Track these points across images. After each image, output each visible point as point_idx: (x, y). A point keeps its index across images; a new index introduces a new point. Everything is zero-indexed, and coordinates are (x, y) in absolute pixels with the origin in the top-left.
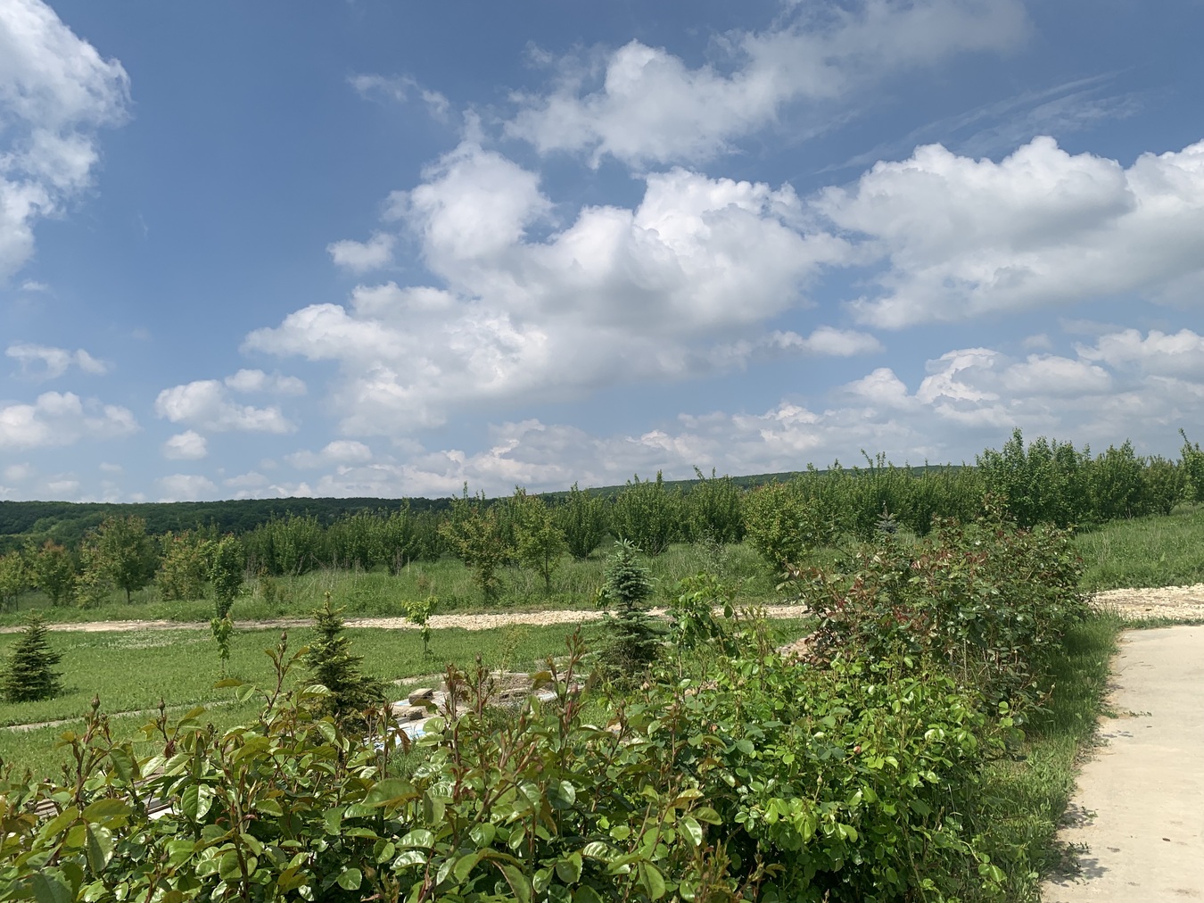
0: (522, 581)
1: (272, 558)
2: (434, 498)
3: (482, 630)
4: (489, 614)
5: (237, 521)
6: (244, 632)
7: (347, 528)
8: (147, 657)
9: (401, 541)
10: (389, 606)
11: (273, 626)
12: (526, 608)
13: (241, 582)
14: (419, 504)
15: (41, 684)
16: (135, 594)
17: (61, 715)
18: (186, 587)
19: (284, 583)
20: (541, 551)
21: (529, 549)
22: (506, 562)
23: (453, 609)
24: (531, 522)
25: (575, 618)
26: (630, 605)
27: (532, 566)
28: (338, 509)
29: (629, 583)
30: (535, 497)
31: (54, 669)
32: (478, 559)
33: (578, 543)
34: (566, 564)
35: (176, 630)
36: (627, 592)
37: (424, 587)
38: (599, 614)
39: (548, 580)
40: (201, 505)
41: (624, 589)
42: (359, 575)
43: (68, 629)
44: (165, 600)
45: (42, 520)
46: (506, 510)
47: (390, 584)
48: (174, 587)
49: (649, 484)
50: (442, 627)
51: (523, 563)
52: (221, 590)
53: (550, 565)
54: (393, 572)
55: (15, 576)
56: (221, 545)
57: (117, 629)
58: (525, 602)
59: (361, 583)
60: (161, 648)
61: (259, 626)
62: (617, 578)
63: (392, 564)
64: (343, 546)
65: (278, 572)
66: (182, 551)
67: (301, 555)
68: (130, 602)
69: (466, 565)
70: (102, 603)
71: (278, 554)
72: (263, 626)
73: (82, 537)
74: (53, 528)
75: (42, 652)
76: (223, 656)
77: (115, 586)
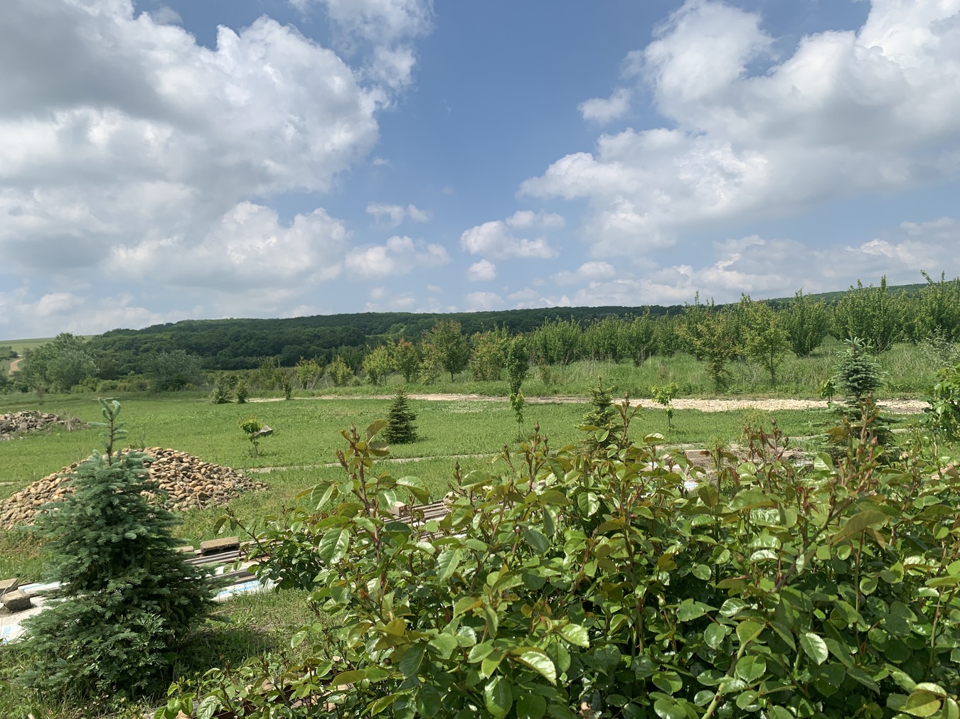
0: (749, 373)
1: (546, 352)
2: (667, 305)
3: (715, 412)
4: (720, 400)
5: (520, 325)
6: (531, 405)
7: (599, 329)
8: (467, 419)
9: (644, 340)
10: (636, 390)
11: (550, 401)
12: (753, 395)
13: (527, 368)
14: (657, 311)
15: (406, 433)
16: (456, 376)
17: (420, 454)
18: (489, 371)
19: (556, 370)
20: (766, 348)
21: (756, 347)
22: (734, 357)
23: (689, 394)
24: (758, 324)
25: (799, 406)
26: (858, 396)
27: (758, 361)
28: (591, 315)
29: (859, 376)
30: (761, 302)
31: (412, 423)
32: (711, 355)
33: (800, 342)
34: (789, 361)
35: (484, 402)
36: (856, 384)
37: (664, 377)
38: (824, 404)
39: (773, 373)
40: (494, 314)
41: (854, 381)
42: (610, 365)
43: (417, 398)
44: (475, 381)
45: (394, 325)
46: (733, 314)
47: (637, 373)
48: (481, 371)
49: (873, 289)
50: (681, 408)
51: (750, 359)
52: (514, 374)
53: (775, 361)
54: (637, 364)
55: (383, 362)
56: (513, 342)
57: (446, 399)
58: (752, 391)
59: (613, 372)
60: (476, 413)
61: (540, 401)
62: (846, 372)
63: (637, 358)
64: (598, 344)
65: (552, 362)
66: (486, 346)
67: (567, 350)
68: (453, 381)
69: (699, 359)
70: (436, 381)
71: (551, 349)
72: (543, 401)
73: (420, 336)
74: (402, 330)
75: (405, 412)
76: (519, 421)
77: (443, 370)
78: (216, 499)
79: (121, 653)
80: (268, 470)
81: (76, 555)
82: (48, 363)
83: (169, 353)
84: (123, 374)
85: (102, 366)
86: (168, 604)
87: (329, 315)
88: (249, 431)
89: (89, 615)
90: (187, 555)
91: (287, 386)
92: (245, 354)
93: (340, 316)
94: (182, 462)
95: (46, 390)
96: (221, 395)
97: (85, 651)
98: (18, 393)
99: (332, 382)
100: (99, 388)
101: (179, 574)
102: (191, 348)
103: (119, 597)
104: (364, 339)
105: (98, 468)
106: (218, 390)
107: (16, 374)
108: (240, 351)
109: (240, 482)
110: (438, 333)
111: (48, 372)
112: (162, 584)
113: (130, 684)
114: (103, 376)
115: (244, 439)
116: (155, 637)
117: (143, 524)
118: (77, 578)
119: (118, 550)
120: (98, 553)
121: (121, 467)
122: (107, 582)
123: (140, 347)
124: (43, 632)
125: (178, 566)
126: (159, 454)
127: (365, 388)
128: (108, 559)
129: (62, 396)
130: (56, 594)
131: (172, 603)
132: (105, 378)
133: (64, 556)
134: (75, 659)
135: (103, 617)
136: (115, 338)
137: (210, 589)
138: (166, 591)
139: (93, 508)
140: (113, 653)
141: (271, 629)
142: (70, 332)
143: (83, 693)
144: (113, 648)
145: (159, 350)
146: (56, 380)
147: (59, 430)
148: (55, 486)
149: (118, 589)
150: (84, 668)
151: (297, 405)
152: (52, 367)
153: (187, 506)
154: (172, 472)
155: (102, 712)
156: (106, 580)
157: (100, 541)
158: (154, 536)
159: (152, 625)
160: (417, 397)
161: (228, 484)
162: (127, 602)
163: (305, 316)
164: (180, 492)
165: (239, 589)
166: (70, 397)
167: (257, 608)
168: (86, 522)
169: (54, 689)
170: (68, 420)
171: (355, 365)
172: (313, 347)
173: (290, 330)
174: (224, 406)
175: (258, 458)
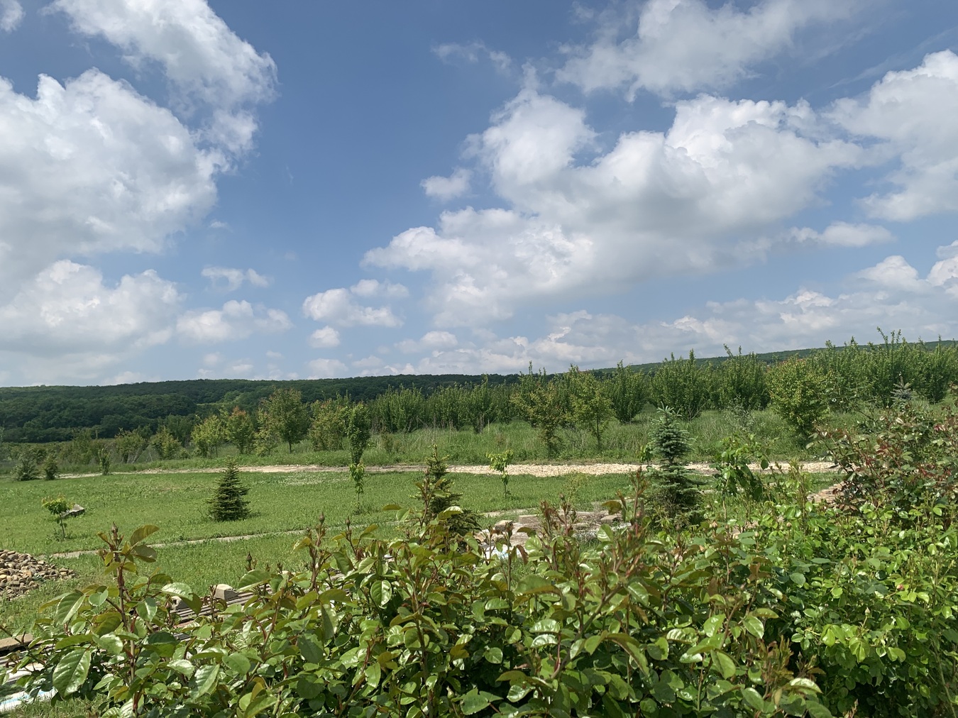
0: (577, 439)
1: (389, 419)
2: (505, 374)
3: (548, 477)
4: (552, 465)
5: (363, 392)
6: (372, 474)
7: (441, 397)
8: (305, 491)
9: (483, 407)
10: (476, 456)
11: (392, 470)
12: (582, 461)
13: (369, 437)
14: (495, 379)
15: (236, 509)
16: (295, 446)
17: (251, 531)
18: (330, 440)
19: (398, 438)
20: (592, 416)
21: (583, 414)
22: (564, 424)
23: (524, 460)
24: (584, 393)
25: (623, 470)
26: (671, 460)
27: (585, 427)
28: (434, 383)
29: (671, 442)
30: (587, 373)
31: (244, 498)
32: (543, 422)
33: (623, 410)
34: (614, 427)
35: (324, 472)
36: (668, 450)
37: (502, 443)
38: (643, 467)
39: (599, 439)
40: (337, 381)
41: (666, 447)
42: (452, 432)
43: (251, 471)
44: (315, 451)
45: (229, 393)
46: (563, 383)
47: (476, 440)
48: (321, 441)
49: (683, 362)
50: (517, 473)
51: (578, 425)
52: (355, 443)
53: (601, 427)
54: (477, 431)
55: (215, 433)
56: (354, 410)
57: (283, 471)
58: (581, 456)
59: (454, 439)
60: (314, 485)
61: (382, 470)
62: (660, 438)
63: (476, 425)
64: (440, 411)
65: (394, 430)
66: (327, 414)
67: (410, 417)
68: (291, 451)
69: (533, 426)
70: (273, 452)
71: (394, 417)
72: (385, 470)
73: (257, 404)
74: (237, 398)
75: (236, 486)
76: (359, 492)
77: (281, 440)
78: (9, 591)
80: (76, 555)
87: (156, 382)
88: (55, 512)
91: (104, 460)
92: (58, 425)
93: (169, 383)
96: (26, 471)
99: (157, 455)
104: (194, 407)
106: (22, 466)
108: (51, 422)
109: (40, 570)
110: (276, 402)
115: (49, 521)
127: (194, 460)
151: (115, 480)
160: (252, 469)
161: (25, 573)
163: (129, 383)
171: (183, 437)
172: (137, 416)
173: (112, 398)
174: (28, 484)
175: (65, 542)
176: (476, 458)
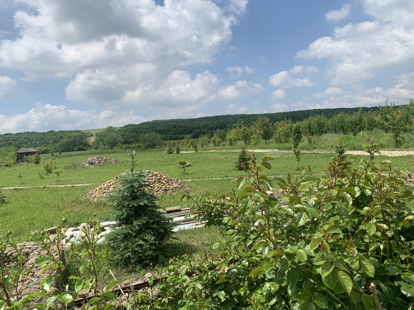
0: (413, 138)
1: (310, 130)
2: (369, 107)
3: (395, 157)
4: (398, 151)
5: (296, 118)
6: (303, 154)
7: (336, 119)
9: (358, 123)
11: (312, 152)
13: (301, 137)
14: (365, 109)
16: (268, 141)
18: (283, 139)
19: (314, 138)
22: (405, 130)
28: (332, 112)
32: (393, 129)
35: (281, 153)
37: (368, 140)
40: (284, 113)
42: (341, 135)
44: (276, 143)
45: (239, 120)
47: (355, 139)
48: (279, 139)
50: (377, 155)
52: (295, 140)
54: (355, 135)
55: (235, 136)
56: (295, 125)
57: (263, 151)
59: (343, 138)
60: (277, 158)
61: (307, 152)
63: (354, 131)
64: (335, 126)
65: (313, 134)
66: (282, 127)
67: (320, 128)
68: (266, 144)
69: (386, 132)
70: (258, 144)
71: (312, 128)
72: (309, 152)
73: (250, 124)
74: (242, 122)
75: (246, 157)
76: (298, 161)
77: (261, 139)
78: (170, 191)
79: (139, 249)
80: (190, 180)
81: (121, 211)
82: (104, 138)
83: (149, 133)
84: (132, 142)
85: (124, 139)
86: (156, 231)
87: (211, 116)
88: (182, 164)
89: (127, 234)
90: (162, 212)
91: (195, 146)
92: (178, 133)
93: (216, 117)
94: (157, 176)
95: (104, 149)
96: (170, 150)
97: (126, 248)
98: (94, 150)
99: (213, 145)
100: (123, 148)
101: (160, 220)
102: (157, 131)
103: (137, 228)
104: (226, 126)
105: (128, 177)
106: (169, 148)
107: (93, 142)
108: (176, 132)
109: (179, 185)
110: (259, 123)
111: (104, 142)
112: (153, 223)
113: (143, 262)
114: (124, 143)
115: (180, 168)
116: (151, 244)
117: (145, 199)
118: (122, 220)
119: (137, 209)
120: (129, 210)
121: (137, 177)
122: (133, 222)
123: (138, 131)
124: (111, 240)
125: (159, 217)
126: (148, 173)
127: (227, 147)
128: (133, 213)
129: (110, 151)
130: (114, 226)
131: (157, 231)
132: (125, 144)
133: (117, 211)
134: (122, 251)
135: (132, 235)
136: (128, 128)
137: (171, 226)
138: (155, 226)
139: (127, 193)
140: (136, 249)
141: (195, 244)
142: (112, 126)
143: (126, 264)
144: (136, 247)
145: (145, 133)
146: (107, 145)
147: (110, 164)
148: (111, 185)
149: (137, 225)
150: (126, 254)
151: (200, 154)
152: (106, 139)
153: (160, 194)
154: (154, 180)
155: (133, 271)
156: (133, 221)
157: (130, 206)
158: (150, 204)
159: (150, 240)
160: (250, 151)
161: (175, 185)
162: (140, 230)
163: (202, 117)
164: (157, 188)
165: (182, 227)
166: (113, 151)
167: (189, 235)
168: (125, 198)
169: (116, 261)
170: (113, 160)
171: (223, 138)
172: (205, 130)
173: (196, 123)
174: (171, 155)
175: (186, 175)
176: (355, 147)
